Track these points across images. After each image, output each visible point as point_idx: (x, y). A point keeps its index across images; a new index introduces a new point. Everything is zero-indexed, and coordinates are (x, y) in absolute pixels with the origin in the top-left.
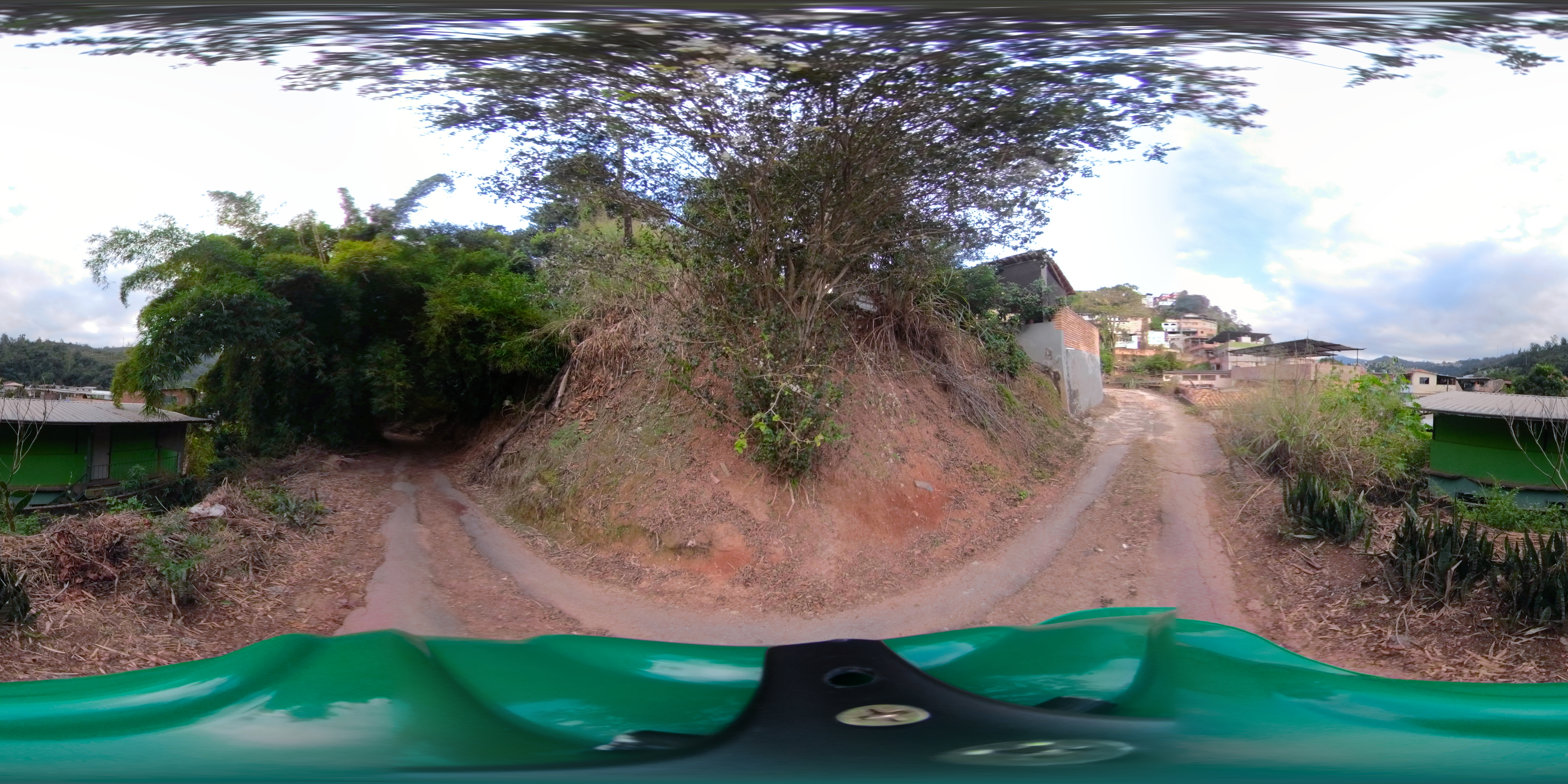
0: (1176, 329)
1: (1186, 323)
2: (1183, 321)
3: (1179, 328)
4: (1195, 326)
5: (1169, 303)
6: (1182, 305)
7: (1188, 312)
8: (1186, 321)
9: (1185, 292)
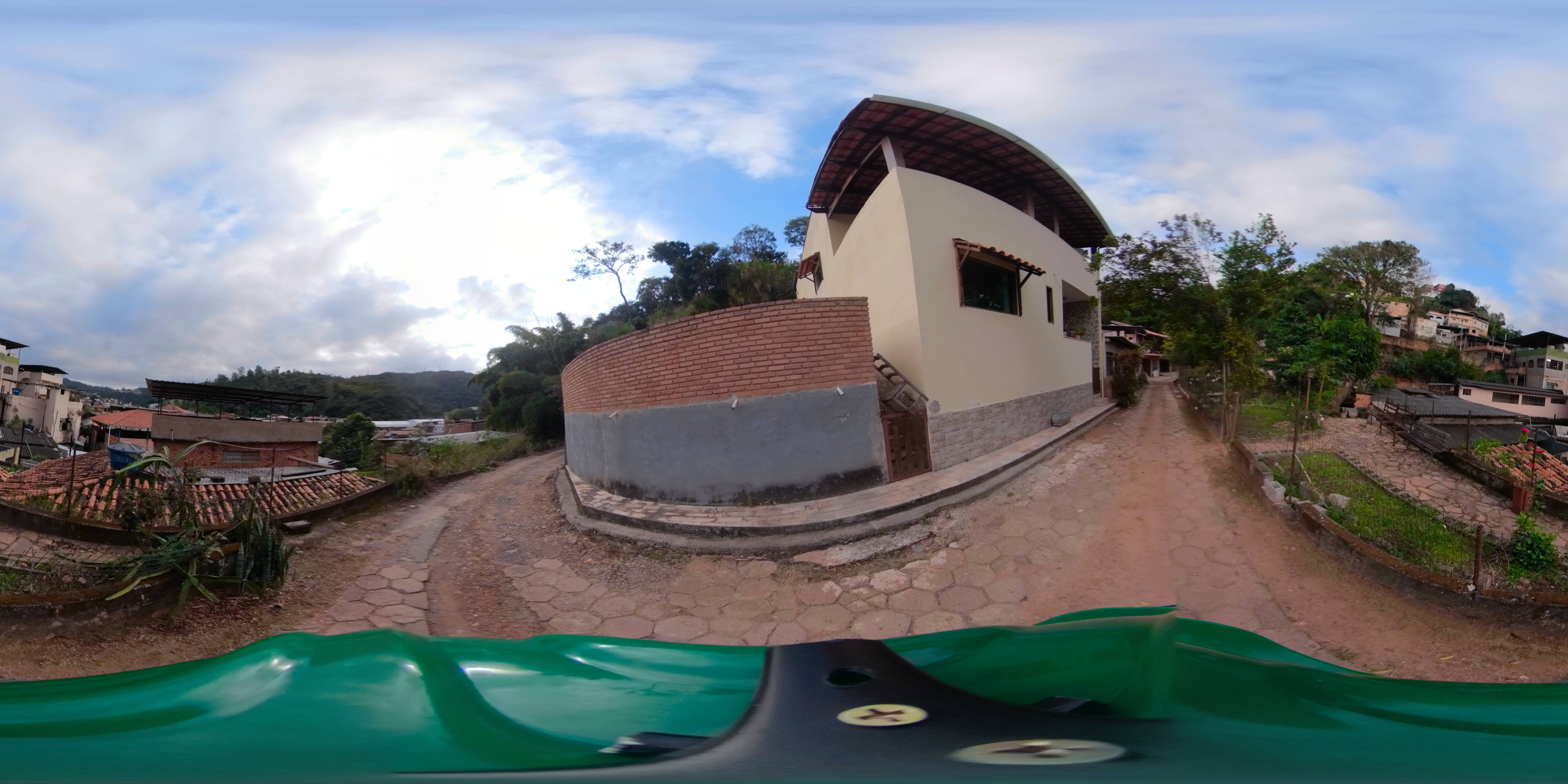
0: (1441, 322)
1: (1454, 319)
2: (1450, 315)
3: (1445, 323)
4: (1464, 323)
5: (1433, 295)
6: (1449, 299)
7: (1456, 307)
8: (1454, 315)
9: (1452, 286)
